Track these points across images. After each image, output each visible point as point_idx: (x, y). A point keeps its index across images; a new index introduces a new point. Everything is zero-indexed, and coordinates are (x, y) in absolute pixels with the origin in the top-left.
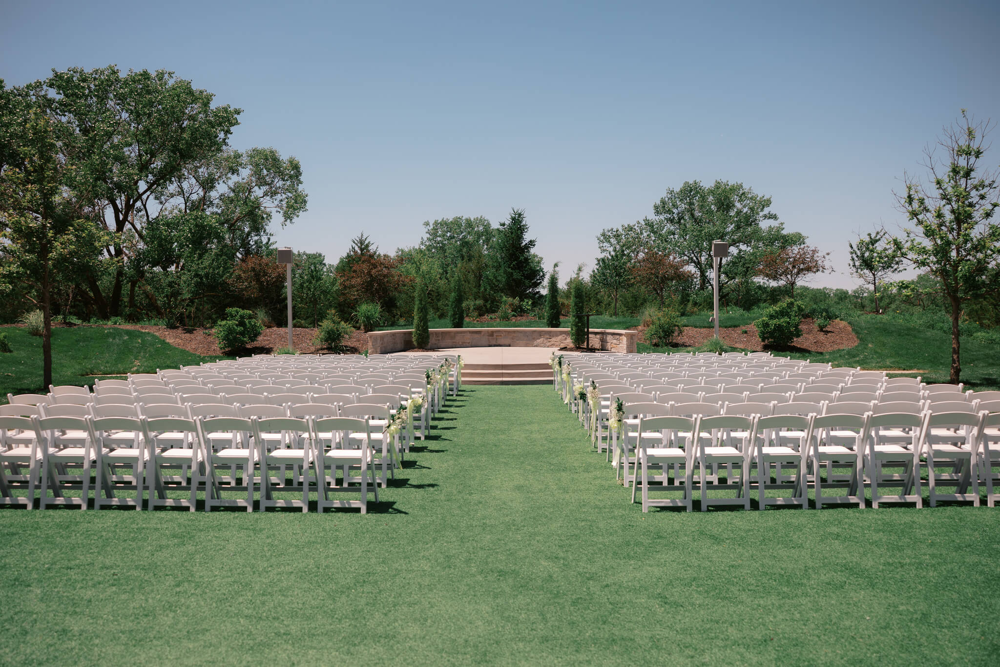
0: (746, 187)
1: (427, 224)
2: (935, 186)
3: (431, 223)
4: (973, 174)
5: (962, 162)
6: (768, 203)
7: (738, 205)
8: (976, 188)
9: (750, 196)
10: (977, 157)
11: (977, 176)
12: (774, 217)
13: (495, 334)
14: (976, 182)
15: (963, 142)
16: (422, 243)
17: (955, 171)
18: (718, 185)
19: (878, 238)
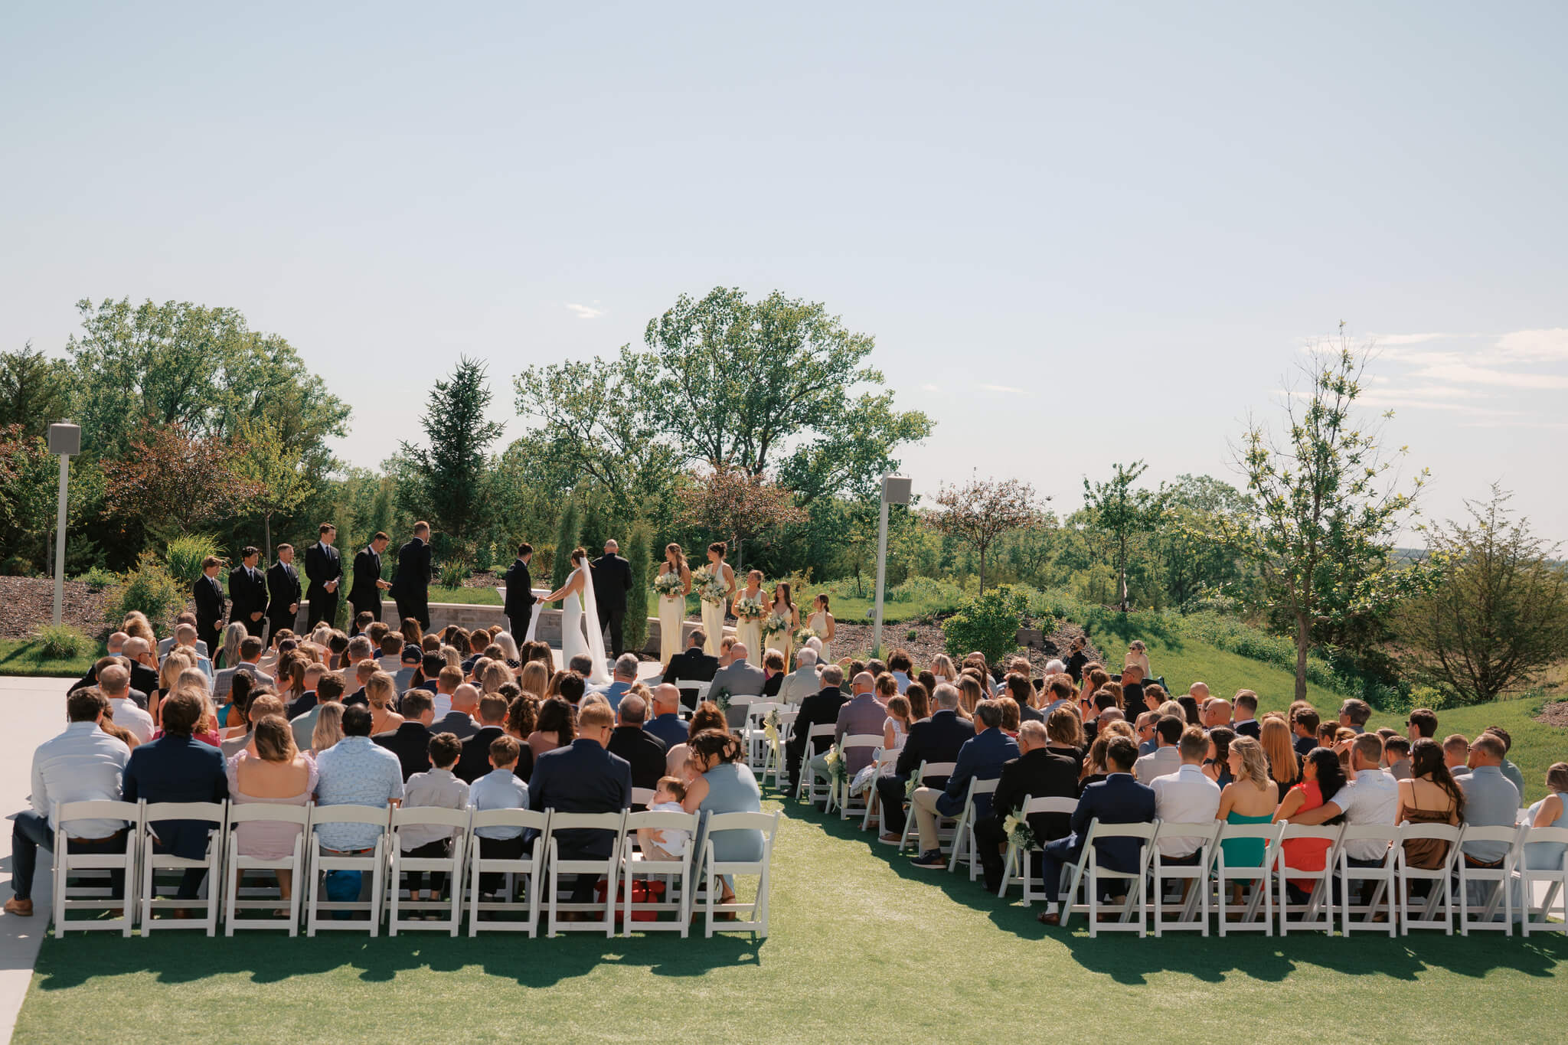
0: (829, 312)
1: (85, 306)
2: (1290, 438)
3: (96, 304)
4: (1342, 423)
5: (1329, 399)
6: (865, 347)
7: (807, 346)
8: (1346, 444)
9: (833, 330)
10: (1352, 396)
11: (1347, 426)
12: (879, 378)
13: (461, 616)
14: (1346, 435)
15: (1336, 372)
16: (70, 348)
17: (1317, 412)
18: (776, 300)
19: (1132, 474)
